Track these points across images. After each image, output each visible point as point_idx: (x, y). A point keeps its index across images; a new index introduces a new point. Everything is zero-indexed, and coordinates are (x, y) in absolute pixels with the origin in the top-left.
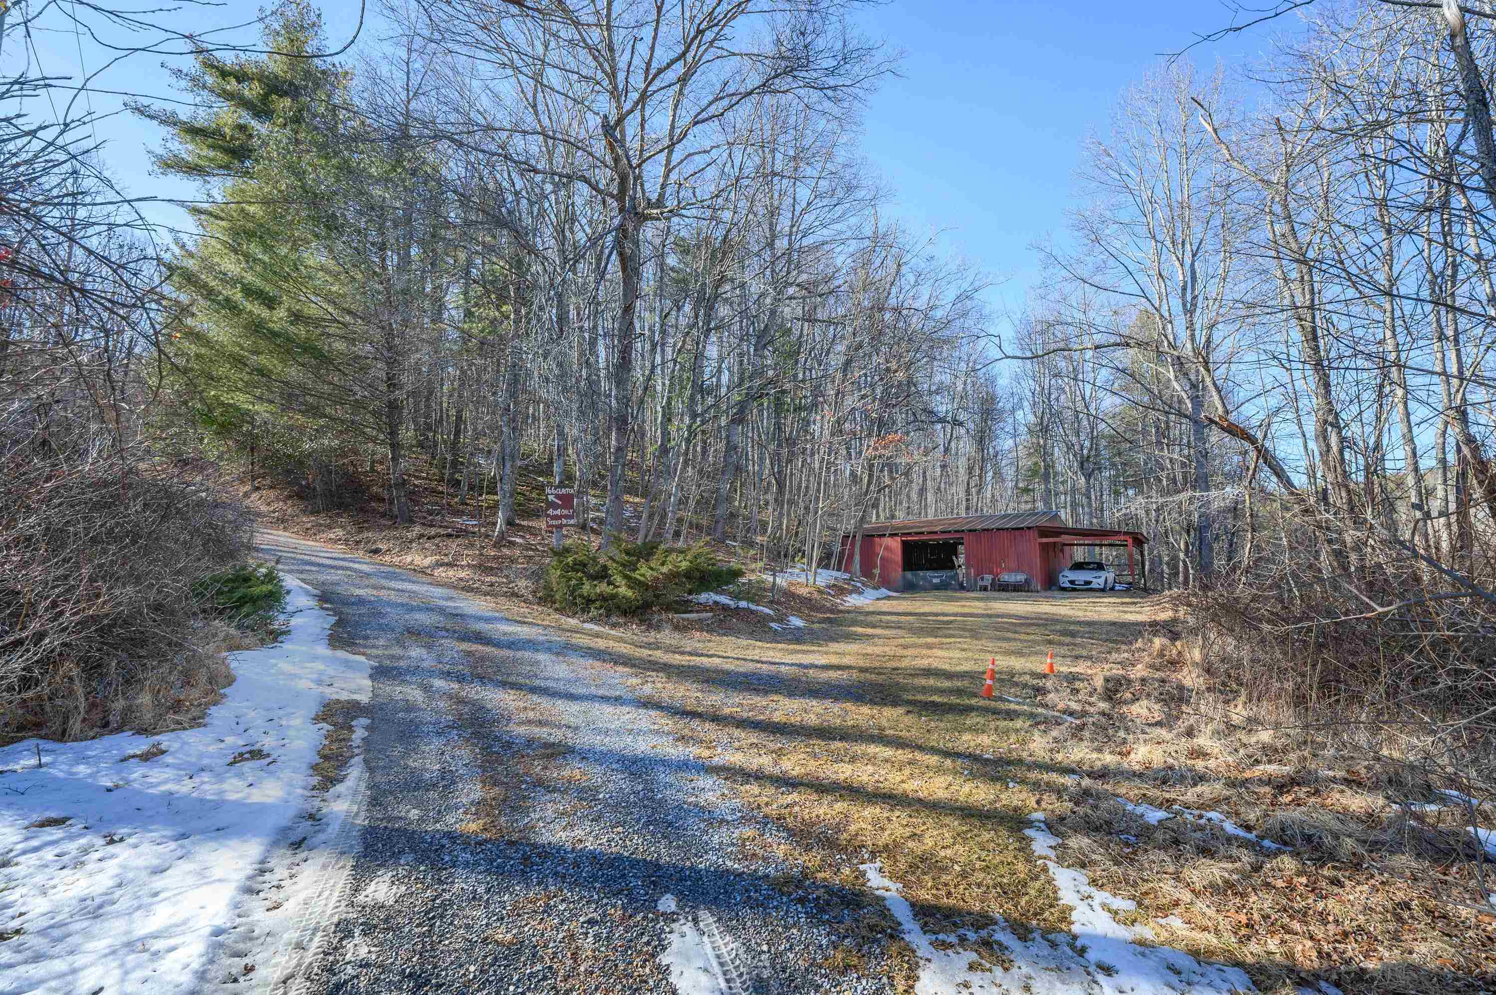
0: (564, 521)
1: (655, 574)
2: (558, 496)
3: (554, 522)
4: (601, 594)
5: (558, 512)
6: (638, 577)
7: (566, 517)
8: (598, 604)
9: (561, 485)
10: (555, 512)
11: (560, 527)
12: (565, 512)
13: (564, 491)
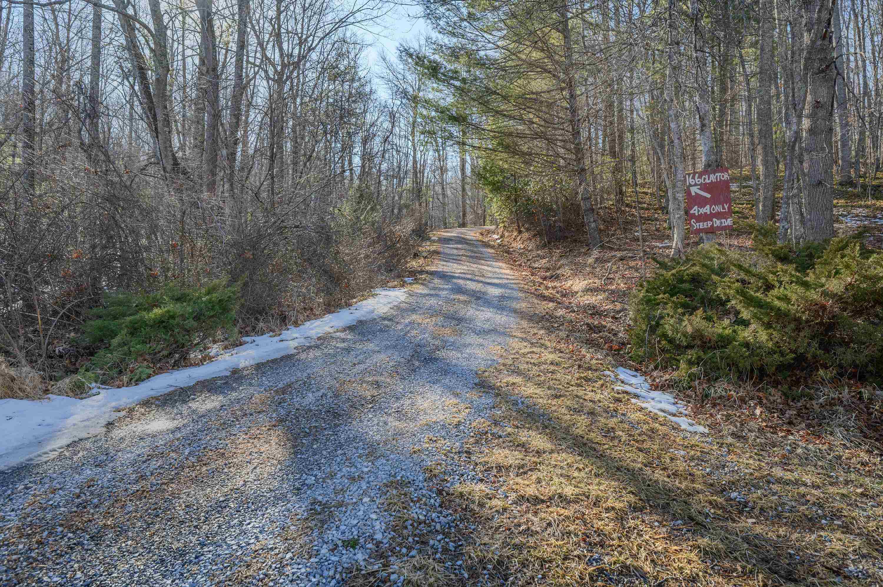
0: (717, 223)
1: (814, 295)
2: (704, 187)
3: (702, 225)
4: (698, 335)
5: (707, 210)
6: (777, 303)
7: (719, 215)
8: (692, 354)
9: (709, 168)
10: (703, 211)
11: (711, 231)
12: (718, 208)
13: (713, 177)
